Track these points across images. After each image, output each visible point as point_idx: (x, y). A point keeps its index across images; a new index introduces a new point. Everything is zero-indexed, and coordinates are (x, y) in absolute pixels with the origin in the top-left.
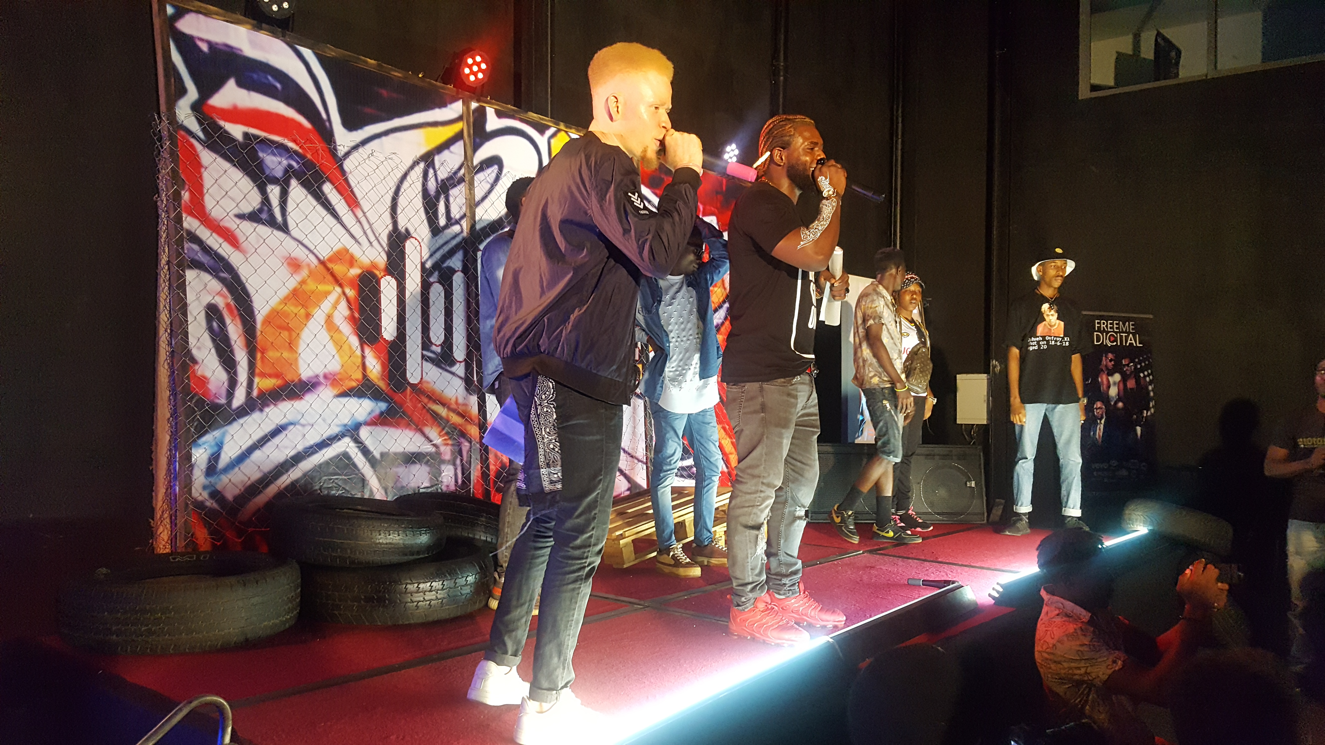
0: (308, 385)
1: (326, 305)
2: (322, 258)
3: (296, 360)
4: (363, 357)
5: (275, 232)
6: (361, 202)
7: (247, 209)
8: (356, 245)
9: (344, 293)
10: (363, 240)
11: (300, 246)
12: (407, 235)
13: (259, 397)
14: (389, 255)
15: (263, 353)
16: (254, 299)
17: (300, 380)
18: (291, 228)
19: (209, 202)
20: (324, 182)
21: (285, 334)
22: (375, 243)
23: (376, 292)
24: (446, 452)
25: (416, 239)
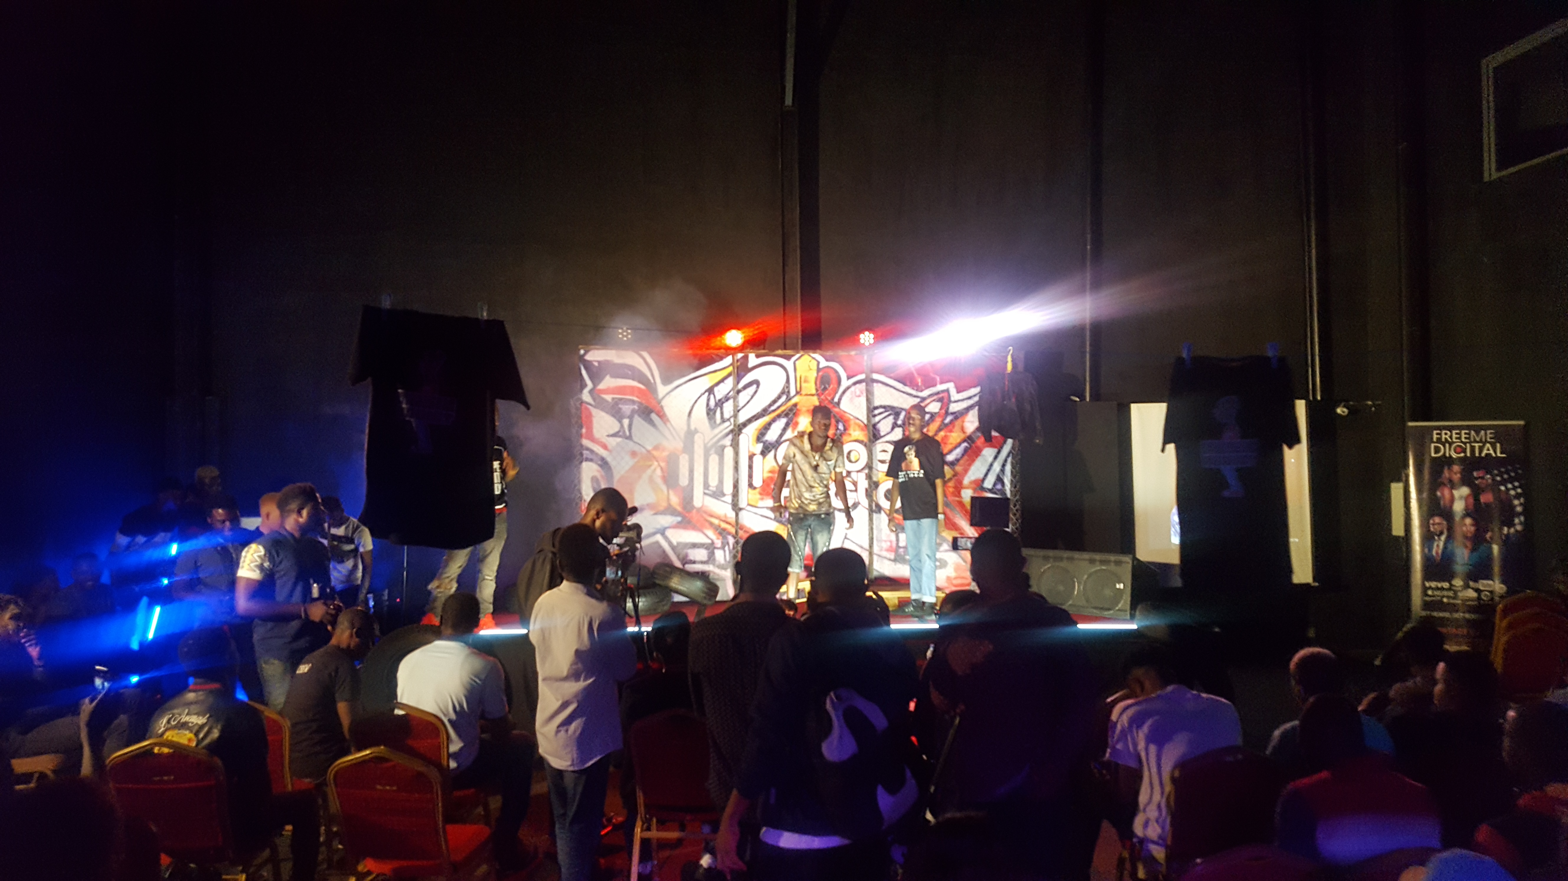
1: (649, 471)
4: (668, 494)
5: (626, 440)
6: (671, 422)
7: (612, 432)
8: (666, 441)
9: (659, 465)
10: (670, 437)
11: (637, 445)
12: (696, 431)
14: (685, 442)
16: (615, 470)
18: (633, 438)
19: (594, 432)
20: (651, 414)
22: (677, 439)
23: (677, 462)
24: (718, 543)
25: (701, 433)
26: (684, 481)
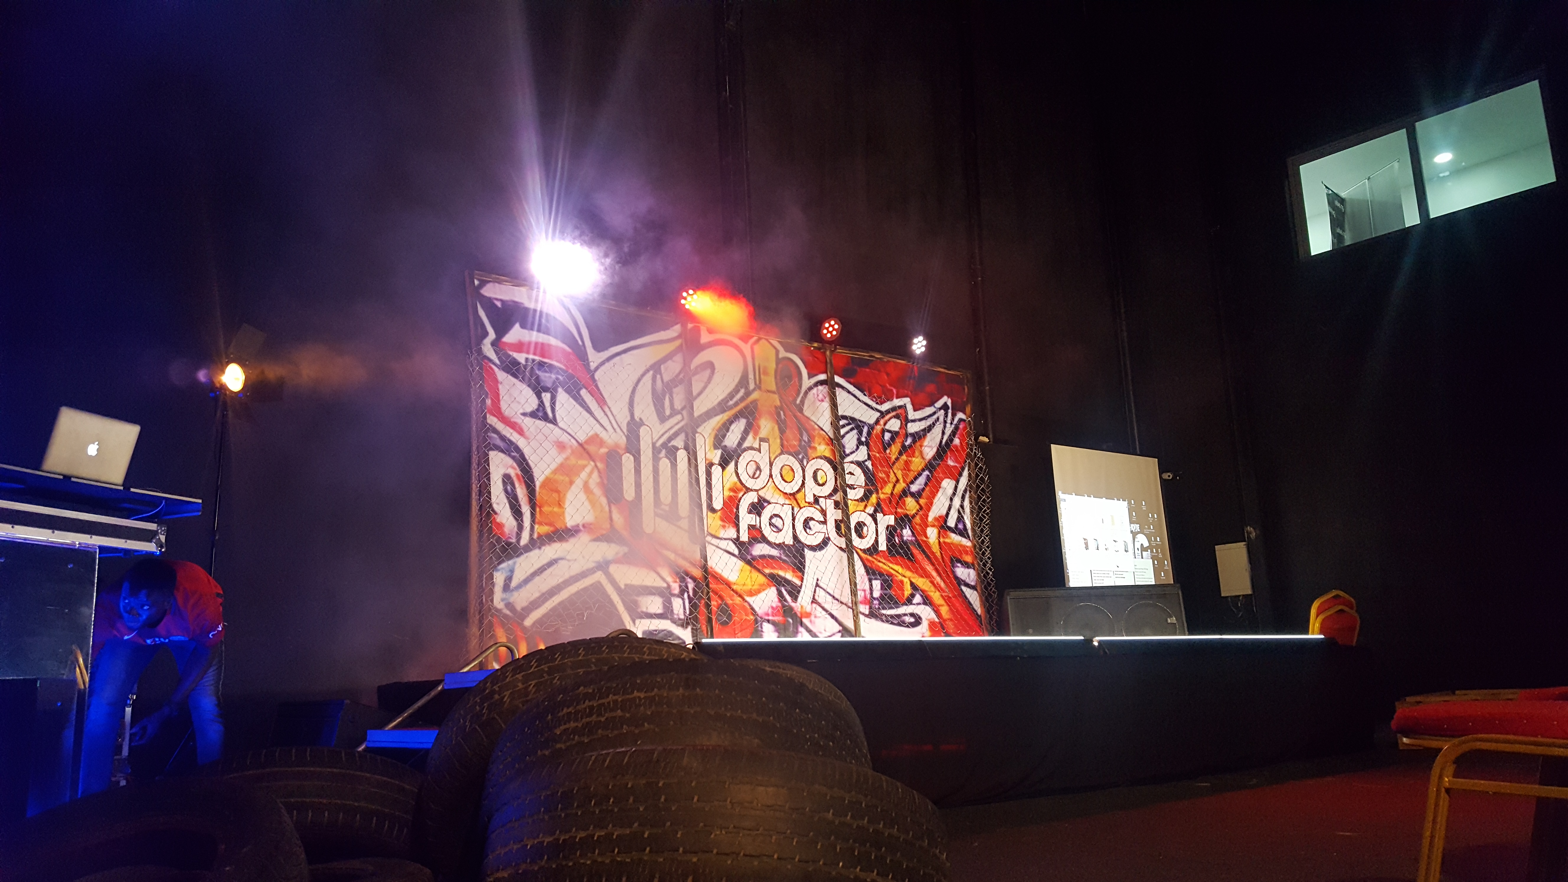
0: (572, 531)
2: (580, 441)
3: (564, 512)
4: (610, 511)
5: (548, 425)
6: (607, 401)
7: (529, 410)
8: (604, 432)
9: (596, 466)
10: (609, 427)
11: (565, 433)
12: (642, 423)
13: (538, 538)
14: (628, 437)
15: (540, 507)
16: (534, 470)
17: (566, 527)
18: (558, 421)
19: (504, 406)
20: (581, 389)
21: (555, 495)
22: (618, 430)
23: (620, 465)
24: (676, 588)
25: (648, 426)
26: (629, 493)
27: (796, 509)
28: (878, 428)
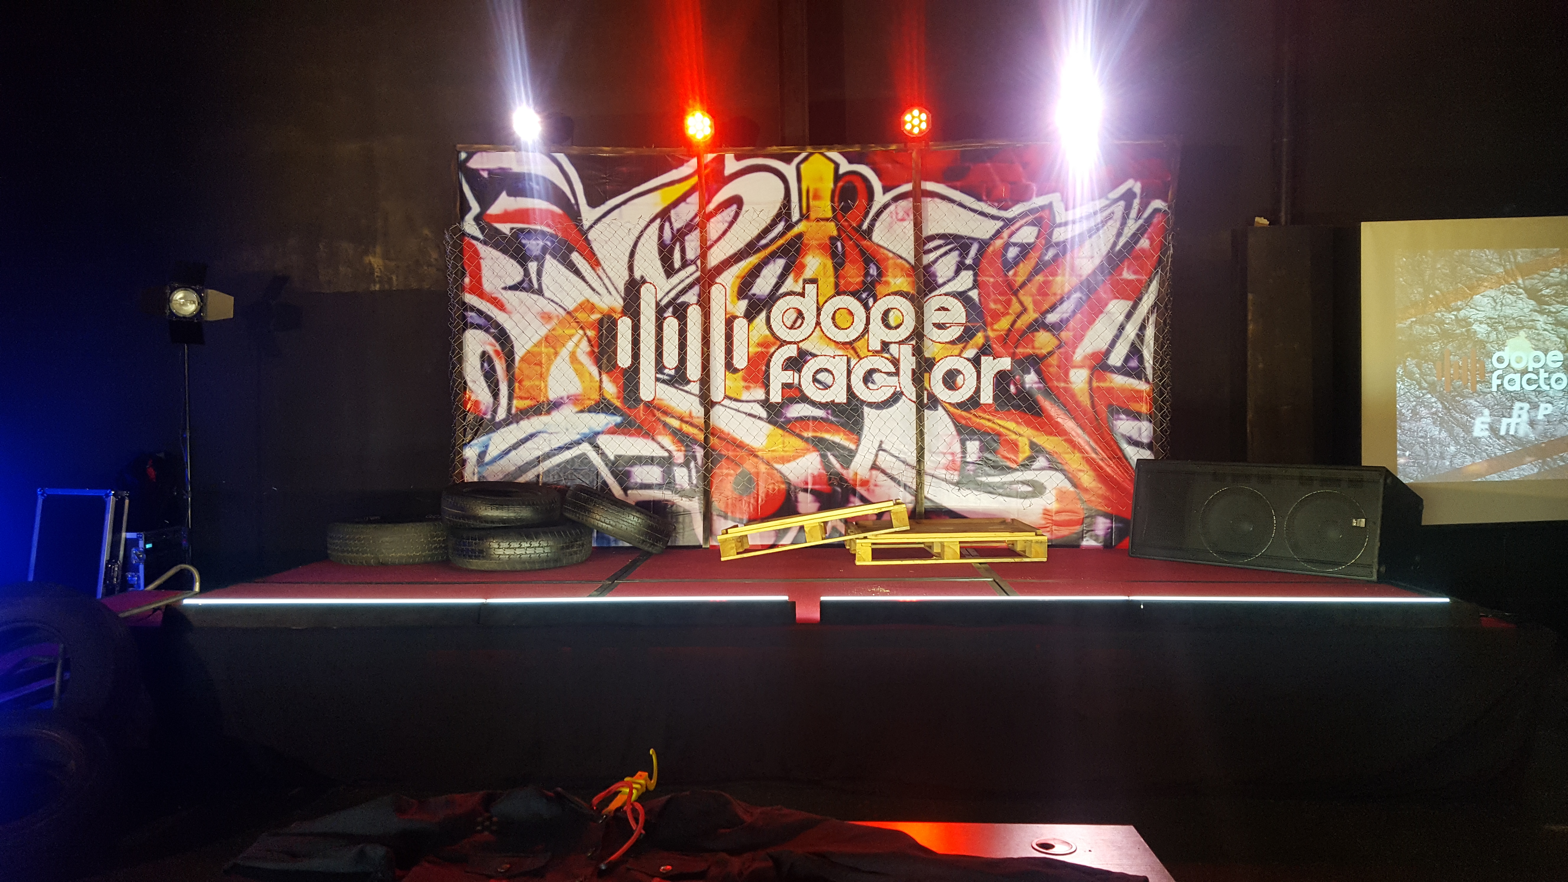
0: (555, 404)
1: (570, 345)
2: (568, 310)
3: (546, 386)
4: (601, 380)
5: (533, 295)
6: (602, 262)
7: (511, 283)
8: (598, 297)
9: (585, 334)
10: (604, 292)
11: (551, 303)
12: (643, 281)
13: (516, 413)
14: (624, 300)
15: (520, 382)
16: (515, 344)
17: (549, 401)
18: (544, 291)
19: (485, 283)
20: (572, 252)
21: (538, 368)
22: (614, 292)
23: (613, 330)
24: (679, 457)
25: (651, 283)
26: (624, 359)
27: (853, 362)
28: (999, 243)
